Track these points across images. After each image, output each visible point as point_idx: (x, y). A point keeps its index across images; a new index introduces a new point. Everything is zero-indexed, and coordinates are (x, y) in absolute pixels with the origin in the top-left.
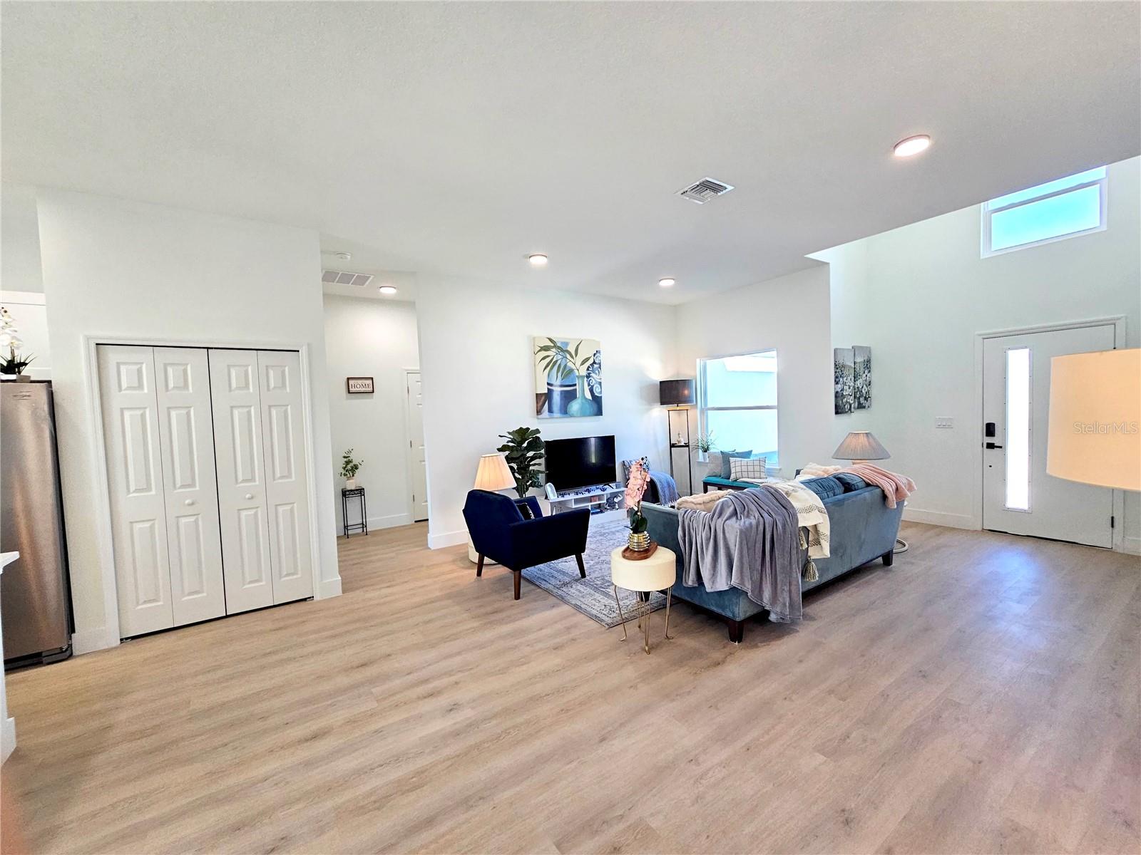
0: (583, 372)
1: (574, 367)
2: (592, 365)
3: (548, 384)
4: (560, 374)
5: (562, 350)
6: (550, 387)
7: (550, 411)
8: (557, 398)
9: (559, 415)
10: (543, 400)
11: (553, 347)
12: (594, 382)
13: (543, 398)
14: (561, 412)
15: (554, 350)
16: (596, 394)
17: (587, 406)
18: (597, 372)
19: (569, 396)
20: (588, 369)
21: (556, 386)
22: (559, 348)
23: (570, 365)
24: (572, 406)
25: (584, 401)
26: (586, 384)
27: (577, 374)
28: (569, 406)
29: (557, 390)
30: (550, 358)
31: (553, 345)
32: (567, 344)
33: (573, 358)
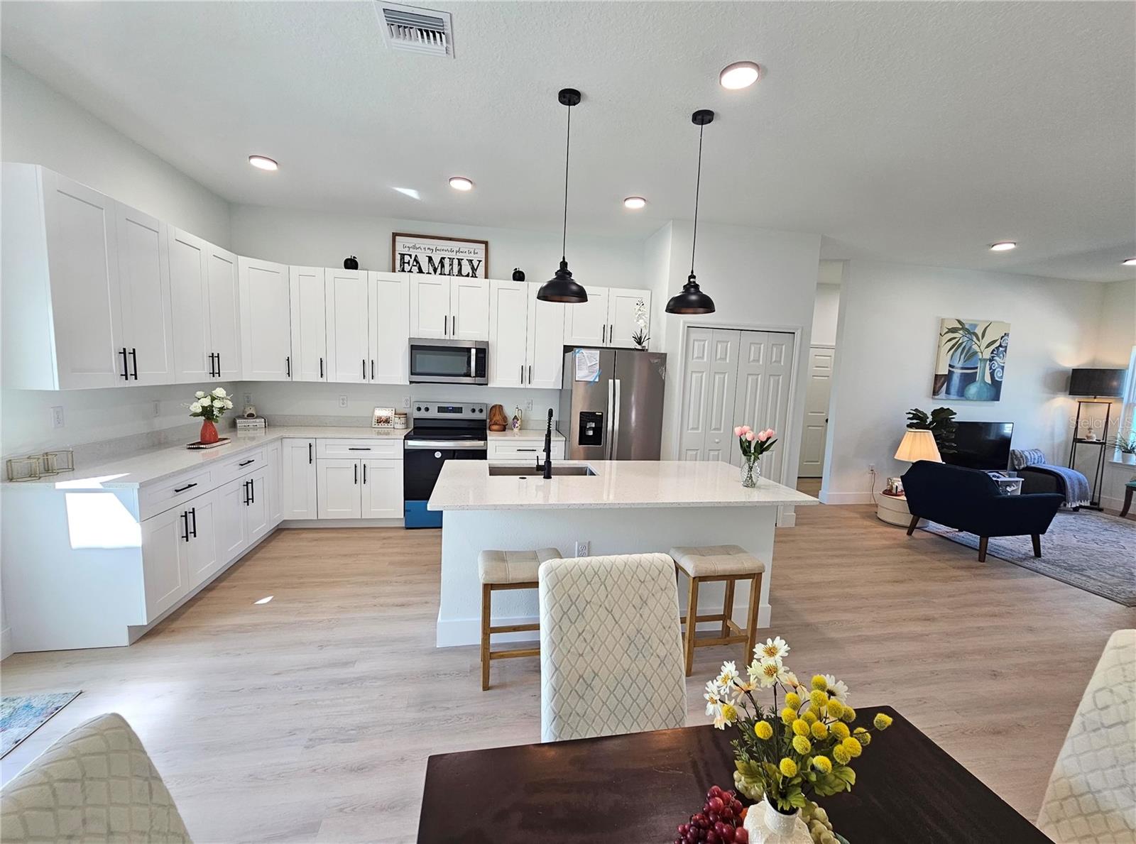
0: (987, 355)
1: (978, 350)
2: (997, 348)
3: (950, 366)
4: (963, 356)
5: (970, 332)
6: (951, 369)
7: (948, 392)
8: (956, 380)
9: (955, 397)
10: (940, 382)
11: (960, 329)
12: (996, 366)
13: (943, 379)
14: (958, 395)
15: (961, 332)
16: (997, 379)
17: (985, 390)
18: (1001, 355)
19: (968, 379)
20: (992, 353)
21: (957, 368)
22: (967, 330)
23: (975, 347)
24: (969, 389)
25: (982, 385)
26: (988, 367)
27: (981, 357)
28: (967, 389)
29: (958, 372)
30: (957, 340)
31: (961, 327)
32: (975, 326)
33: (979, 341)
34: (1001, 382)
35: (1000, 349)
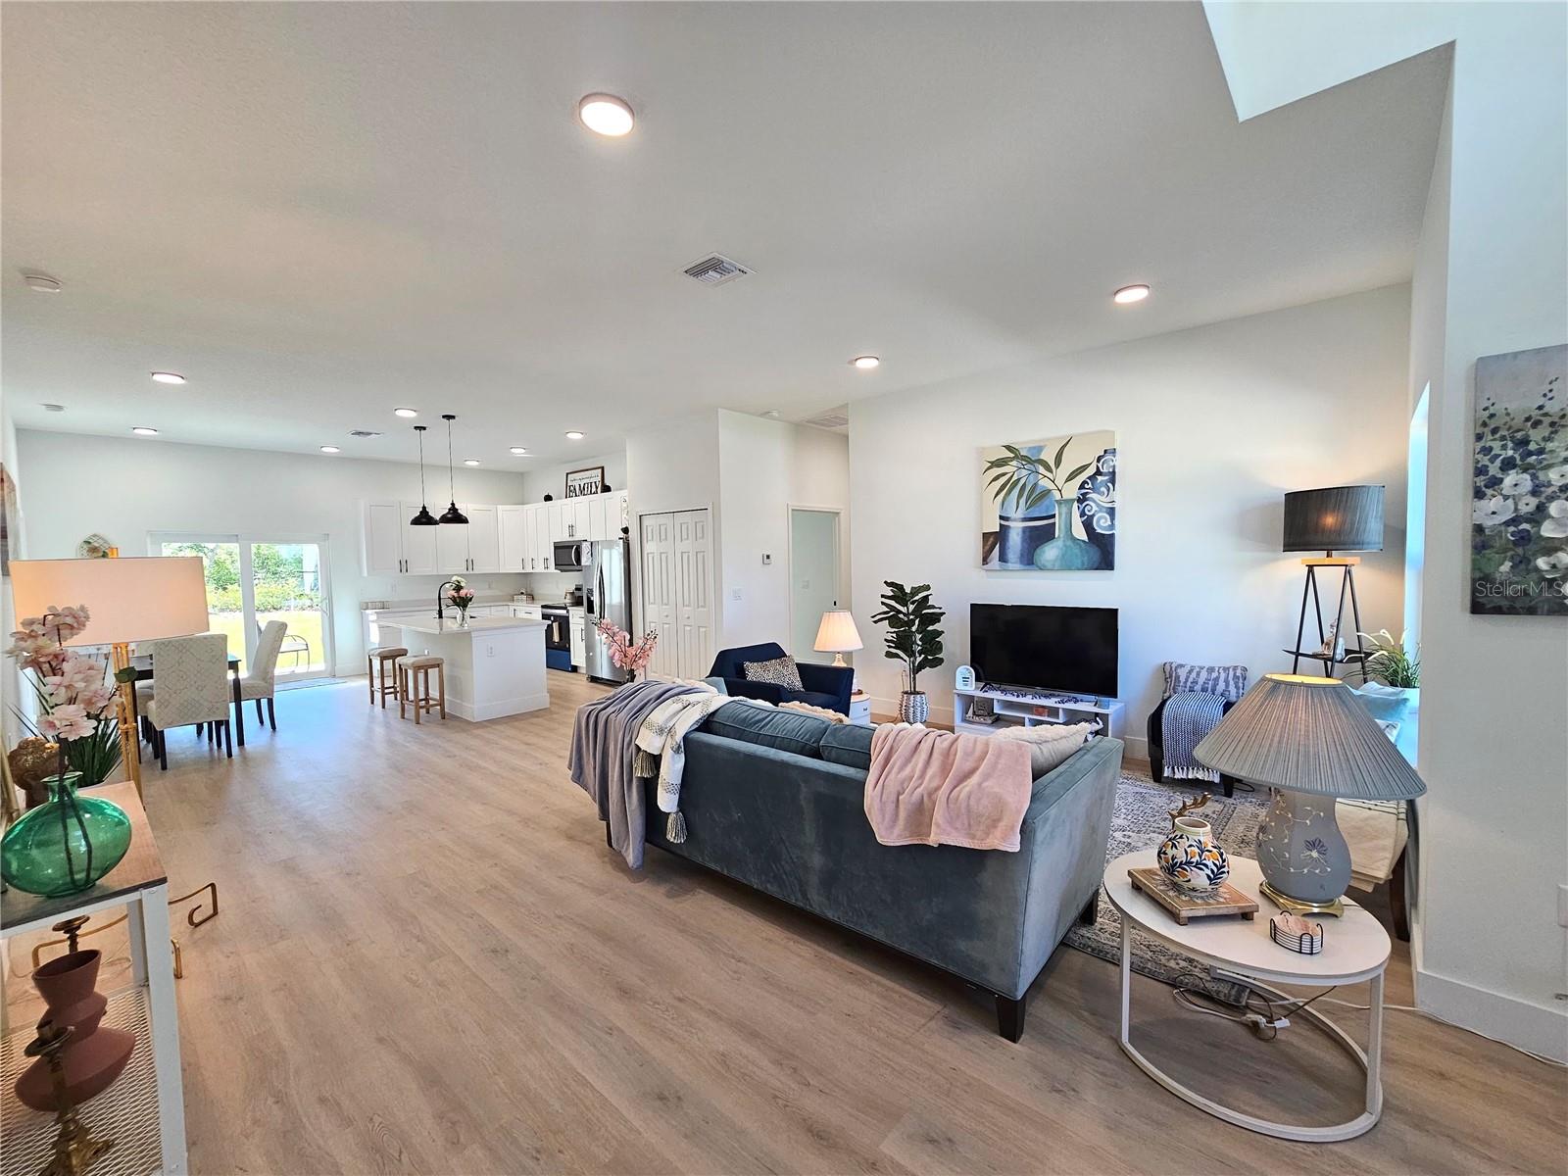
0: (1072, 491)
1: (1051, 486)
2: (1092, 478)
3: (1001, 518)
4: (1023, 501)
5: (1031, 461)
6: (1003, 522)
7: (1003, 558)
8: (1015, 539)
9: (1018, 566)
10: (994, 542)
11: (1012, 459)
12: (1095, 508)
13: (991, 539)
14: (1022, 562)
15: (1014, 463)
16: (1099, 531)
17: (1077, 551)
18: (1103, 489)
19: (1039, 536)
20: (1082, 487)
21: (1015, 520)
22: (1024, 458)
23: (1045, 483)
24: (1044, 552)
25: (1069, 543)
26: (1076, 513)
27: (1058, 497)
28: (1038, 551)
29: (1016, 529)
30: (1009, 476)
31: (1012, 455)
32: (1040, 449)
33: (1051, 471)
34: (1113, 534)
35: (1101, 476)
